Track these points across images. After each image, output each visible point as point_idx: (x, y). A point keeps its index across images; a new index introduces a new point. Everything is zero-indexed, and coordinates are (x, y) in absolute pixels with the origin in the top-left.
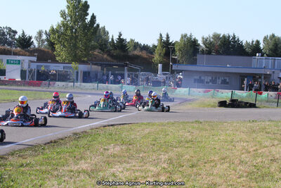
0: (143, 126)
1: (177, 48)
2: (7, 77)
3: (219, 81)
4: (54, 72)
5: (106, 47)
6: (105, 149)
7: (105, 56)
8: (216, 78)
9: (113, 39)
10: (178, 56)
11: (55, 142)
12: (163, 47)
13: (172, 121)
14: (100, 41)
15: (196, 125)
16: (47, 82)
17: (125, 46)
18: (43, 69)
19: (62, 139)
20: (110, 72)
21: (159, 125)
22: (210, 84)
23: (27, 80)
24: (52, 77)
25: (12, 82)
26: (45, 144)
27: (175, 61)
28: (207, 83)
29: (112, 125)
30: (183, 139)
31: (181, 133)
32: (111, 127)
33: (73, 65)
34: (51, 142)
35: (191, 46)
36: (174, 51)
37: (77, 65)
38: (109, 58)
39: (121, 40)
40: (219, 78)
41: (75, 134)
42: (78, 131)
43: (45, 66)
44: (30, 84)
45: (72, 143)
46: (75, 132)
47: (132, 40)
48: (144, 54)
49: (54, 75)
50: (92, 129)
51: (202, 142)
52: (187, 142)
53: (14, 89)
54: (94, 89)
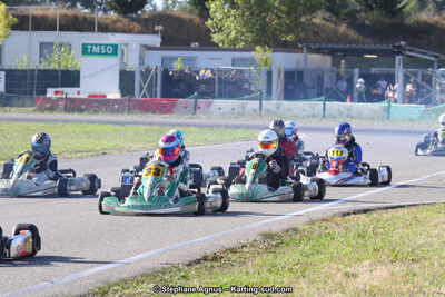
2: (84, 91)
4: (209, 74)
6: (347, 275)
7: (343, 28)
11: (215, 258)
16: (190, 101)
18: (177, 66)
19: (233, 251)
20: (357, 71)
23: (138, 96)
24: (203, 87)
25: (98, 103)
26: (189, 265)
29: (365, 211)
32: (363, 216)
33: (258, 53)
34: (205, 259)
37: (269, 53)
38: (353, 34)
41: (268, 236)
42: (274, 230)
43: (184, 60)
44: (144, 107)
45: (258, 261)
46: (266, 230)
49: (209, 82)
50: (312, 222)
53: (102, 122)
54: (314, 116)
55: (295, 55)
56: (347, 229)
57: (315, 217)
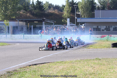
0: (58, 64)
1: (80, 7)
3: (112, 29)
5: (29, 8)
7: (28, 14)
8: (109, 27)
9: (33, 2)
10: (80, 12)
12: (70, 6)
13: (79, 59)
14: (24, 4)
15: (97, 62)
17: (42, 6)
20: (32, 26)
21: (70, 63)
22: (105, 31)
27: (79, 16)
28: (103, 30)
29: (35, 65)
30: (87, 72)
31: (86, 68)
32: (35, 66)
33: (5, 22)
35: (90, 4)
36: (78, 8)
37: (8, 22)
38: (31, 16)
39: (39, 3)
40: (111, 27)
41: (9, 72)
42: (10, 70)
46: (8, 71)
47: (47, 2)
48: (56, 12)
51: (101, 74)
52: (91, 74)
54: (21, 39)
55: (15, 22)
56: (30, 70)
57: (22, 67)
